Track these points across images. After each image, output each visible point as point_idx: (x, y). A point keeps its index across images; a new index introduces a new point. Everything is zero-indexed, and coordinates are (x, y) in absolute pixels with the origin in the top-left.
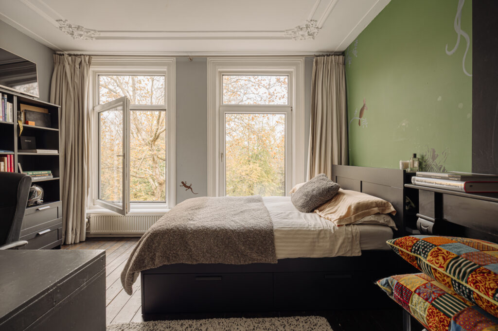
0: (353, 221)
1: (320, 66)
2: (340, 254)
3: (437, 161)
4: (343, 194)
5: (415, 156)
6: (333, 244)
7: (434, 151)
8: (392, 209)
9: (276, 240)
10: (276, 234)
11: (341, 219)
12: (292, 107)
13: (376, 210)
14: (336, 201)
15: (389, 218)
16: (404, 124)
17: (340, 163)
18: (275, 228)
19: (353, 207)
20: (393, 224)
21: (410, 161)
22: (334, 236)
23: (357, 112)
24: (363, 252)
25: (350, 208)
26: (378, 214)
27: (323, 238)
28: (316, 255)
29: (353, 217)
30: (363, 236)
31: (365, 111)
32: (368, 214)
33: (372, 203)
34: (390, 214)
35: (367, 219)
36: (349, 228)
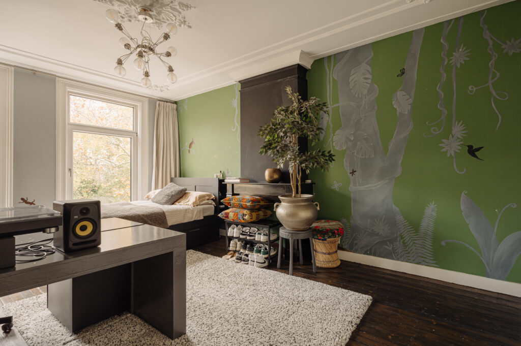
0: (198, 203)
1: (162, 108)
2: (196, 219)
3: (229, 174)
4: (189, 193)
5: (221, 172)
6: (193, 215)
7: (228, 170)
8: (214, 196)
9: (167, 217)
10: (166, 214)
11: (194, 203)
12: (137, 133)
13: (207, 198)
14: (186, 197)
15: (212, 201)
16: (215, 156)
17: (176, 176)
18: (165, 211)
19: (197, 198)
20: (214, 203)
21: (219, 174)
22: (193, 211)
23: (187, 144)
24: (204, 217)
25: (196, 198)
26: (208, 199)
27: (188, 212)
28: (186, 221)
29: (198, 202)
30: (204, 209)
31: (193, 145)
32: (204, 200)
33: (205, 195)
34: (212, 199)
35: (204, 202)
36: (198, 207)
